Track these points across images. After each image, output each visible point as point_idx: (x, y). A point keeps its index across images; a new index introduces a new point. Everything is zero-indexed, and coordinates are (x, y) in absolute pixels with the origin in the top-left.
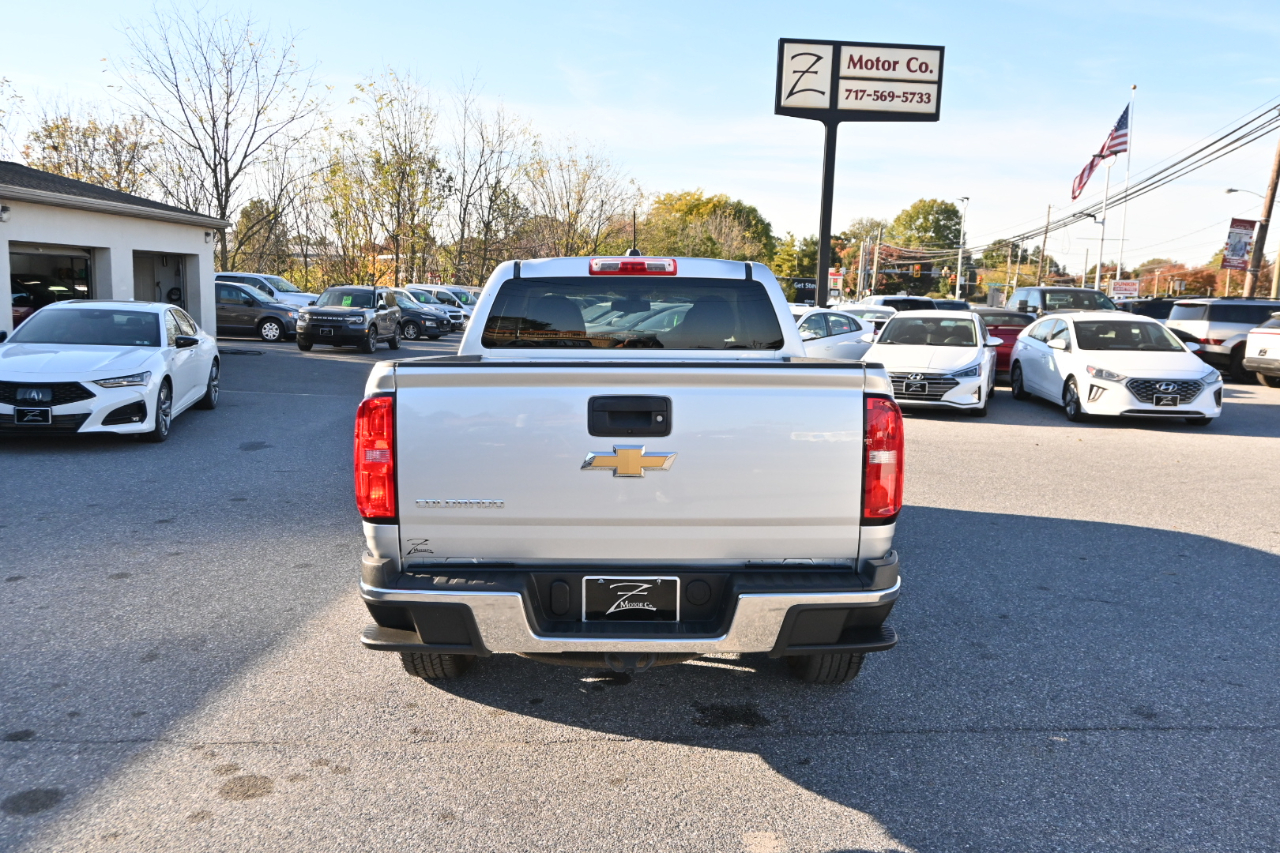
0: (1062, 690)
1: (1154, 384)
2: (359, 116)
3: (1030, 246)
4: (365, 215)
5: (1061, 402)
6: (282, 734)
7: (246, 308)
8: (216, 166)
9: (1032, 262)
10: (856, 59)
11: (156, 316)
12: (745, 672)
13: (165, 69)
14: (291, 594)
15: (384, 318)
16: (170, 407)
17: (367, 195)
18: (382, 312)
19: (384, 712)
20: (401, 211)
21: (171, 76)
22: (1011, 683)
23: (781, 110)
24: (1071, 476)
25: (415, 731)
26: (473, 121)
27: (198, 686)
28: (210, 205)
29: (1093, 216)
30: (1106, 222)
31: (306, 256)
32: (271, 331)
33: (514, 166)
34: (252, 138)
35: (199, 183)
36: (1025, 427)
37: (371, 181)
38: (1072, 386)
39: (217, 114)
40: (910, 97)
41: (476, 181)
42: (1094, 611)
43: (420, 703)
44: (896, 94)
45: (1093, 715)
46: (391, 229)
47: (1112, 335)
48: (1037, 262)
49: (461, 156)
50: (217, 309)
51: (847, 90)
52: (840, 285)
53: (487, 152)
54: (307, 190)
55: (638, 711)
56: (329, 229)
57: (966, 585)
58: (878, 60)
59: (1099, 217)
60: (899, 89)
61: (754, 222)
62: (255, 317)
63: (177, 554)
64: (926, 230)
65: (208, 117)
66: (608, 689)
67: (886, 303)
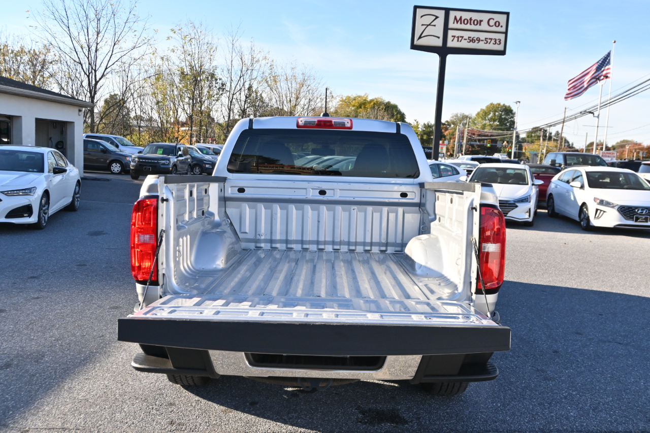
0: (599, 403)
1: (635, 210)
2: (171, 47)
3: (553, 131)
4: (174, 104)
5: (577, 219)
6: (83, 423)
7: (102, 154)
8: (89, 73)
9: (554, 140)
10: (458, 19)
11: (42, 155)
12: (391, 386)
13: (62, 17)
14: (105, 326)
15: (182, 162)
16: (48, 209)
17: (176, 93)
18: (180, 158)
19: (153, 408)
20: (195, 102)
21: (66, 21)
22: (565, 398)
23: (414, 47)
24: (588, 263)
25: (172, 423)
26: (237, 52)
27: (33, 387)
28: (85, 96)
29: (593, 113)
30: (600, 116)
31: (140, 127)
32: (116, 168)
33: (259, 79)
34: (110, 58)
35: (79, 83)
36: (557, 233)
37: (178, 85)
38: (585, 209)
39: (91, 44)
40: (489, 41)
41: (238, 86)
42: (613, 349)
43: (177, 402)
44: (481, 39)
45: (621, 422)
46: (188, 112)
47: (608, 180)
48: (557, 140)
49: (230, 71)
50: (84, 154)
51: (453, 36)
52: (444, 151)
53: (244, 69)
54: (141, 88)
55: (320, 412)
56: (154, 111)
57: (530, 330)
58: (471, 19)
59: (596, 114)
60: (482, 36)
61: (396, 113)
62: (107, 160)
63: (38, 298)
64: (494, 121)
65: (86, 46)
66: (301, 396)
67: (473, 159)
